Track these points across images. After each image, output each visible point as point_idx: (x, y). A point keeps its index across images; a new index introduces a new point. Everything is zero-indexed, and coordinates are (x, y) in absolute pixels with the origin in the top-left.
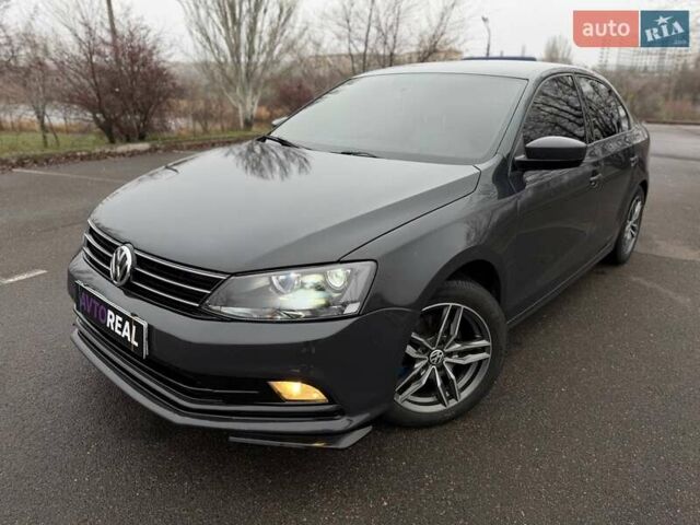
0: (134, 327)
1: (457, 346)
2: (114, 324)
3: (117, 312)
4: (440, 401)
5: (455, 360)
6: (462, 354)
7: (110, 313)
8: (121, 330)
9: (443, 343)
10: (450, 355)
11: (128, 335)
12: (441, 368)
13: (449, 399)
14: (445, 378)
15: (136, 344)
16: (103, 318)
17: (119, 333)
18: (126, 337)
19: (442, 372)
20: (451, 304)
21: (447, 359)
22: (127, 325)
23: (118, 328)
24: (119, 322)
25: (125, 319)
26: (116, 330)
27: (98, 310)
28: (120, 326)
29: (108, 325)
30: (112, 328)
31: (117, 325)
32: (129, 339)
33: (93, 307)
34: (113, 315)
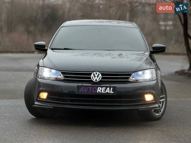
0: (112, 88)
7: (99, 88)
8: (105, 91)
15: (113, 92)
16: (94, 91)
17: (104, 92)
22: (108, 88)
23: (104, 91)
24: (104, 89)
25: (107, 87)
26: (102, 92)
27: (92, 89)
28: (104, 90)
29: (98, 92)
30: (100, 92)
31: (103, 90)
32: (109, 92)
33: (89, 89)
34: (101, 88)
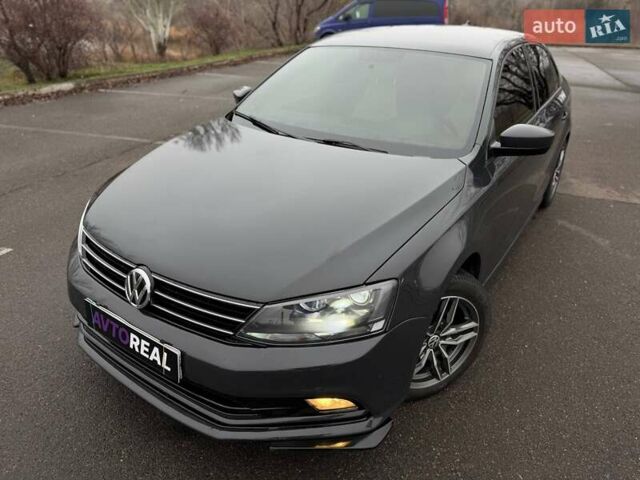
0: (165, 355)
1: (453, 330)
2: (139, 347)
3: (141, 337)
4: (434, 375)
5: (449, 341)
6: (454, 336)
7: (133, 336)
8: (149, 353)
9: (441, 329)
10: (444, 338)
11: (158, 359)
12: (437, 349)
13: (442, 373)
14: (440, 357)
15: (169, 369)
16: (124, 339)
17: (147, 356)
18: (155, 361)
19: (437, 352)
20: (449, 297)
21: (443, 342)
22: (156, 350)
23: (145, 352)
24: (146, 346)
25: (153, 345)
26: (142, 353)
27: (117, 330)
28: (147, 350)
29: (131, 346)
30: (137, 350)
31: (143, 348)
32: (159, 363)
33: (110, 326)
34: (137, 339)
